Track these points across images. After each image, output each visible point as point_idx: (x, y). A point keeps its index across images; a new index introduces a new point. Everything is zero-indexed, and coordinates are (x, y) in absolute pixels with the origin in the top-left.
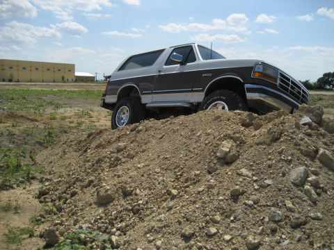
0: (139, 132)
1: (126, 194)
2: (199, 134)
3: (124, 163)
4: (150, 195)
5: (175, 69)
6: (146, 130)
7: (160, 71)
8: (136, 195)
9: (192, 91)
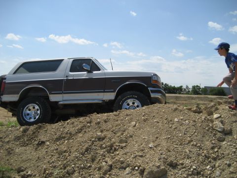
0: (99, 123)
1: (173, 166)
2: (176, 120)
3: (125, 146)
4: (194, 162)
5: (83, 75)
6: (106, 122)
7: (67, 76)
8: (182, 164)
9: (104, 92)
